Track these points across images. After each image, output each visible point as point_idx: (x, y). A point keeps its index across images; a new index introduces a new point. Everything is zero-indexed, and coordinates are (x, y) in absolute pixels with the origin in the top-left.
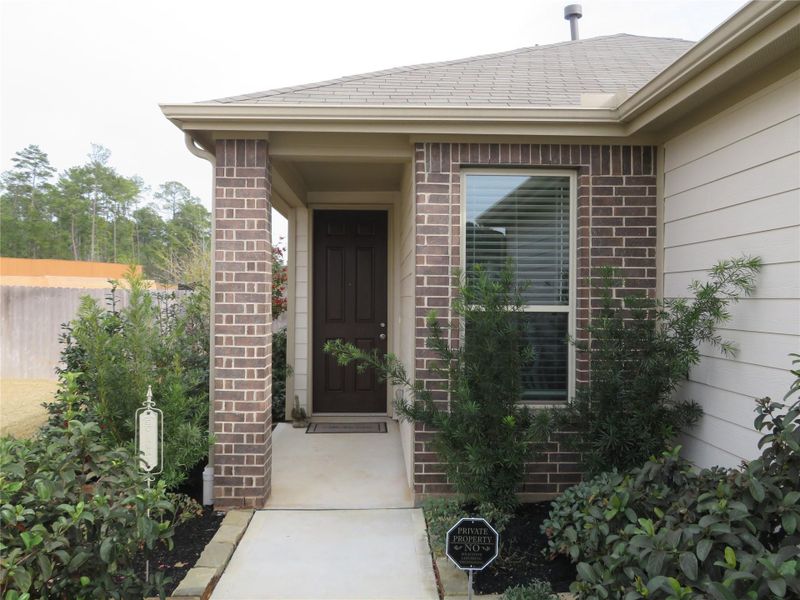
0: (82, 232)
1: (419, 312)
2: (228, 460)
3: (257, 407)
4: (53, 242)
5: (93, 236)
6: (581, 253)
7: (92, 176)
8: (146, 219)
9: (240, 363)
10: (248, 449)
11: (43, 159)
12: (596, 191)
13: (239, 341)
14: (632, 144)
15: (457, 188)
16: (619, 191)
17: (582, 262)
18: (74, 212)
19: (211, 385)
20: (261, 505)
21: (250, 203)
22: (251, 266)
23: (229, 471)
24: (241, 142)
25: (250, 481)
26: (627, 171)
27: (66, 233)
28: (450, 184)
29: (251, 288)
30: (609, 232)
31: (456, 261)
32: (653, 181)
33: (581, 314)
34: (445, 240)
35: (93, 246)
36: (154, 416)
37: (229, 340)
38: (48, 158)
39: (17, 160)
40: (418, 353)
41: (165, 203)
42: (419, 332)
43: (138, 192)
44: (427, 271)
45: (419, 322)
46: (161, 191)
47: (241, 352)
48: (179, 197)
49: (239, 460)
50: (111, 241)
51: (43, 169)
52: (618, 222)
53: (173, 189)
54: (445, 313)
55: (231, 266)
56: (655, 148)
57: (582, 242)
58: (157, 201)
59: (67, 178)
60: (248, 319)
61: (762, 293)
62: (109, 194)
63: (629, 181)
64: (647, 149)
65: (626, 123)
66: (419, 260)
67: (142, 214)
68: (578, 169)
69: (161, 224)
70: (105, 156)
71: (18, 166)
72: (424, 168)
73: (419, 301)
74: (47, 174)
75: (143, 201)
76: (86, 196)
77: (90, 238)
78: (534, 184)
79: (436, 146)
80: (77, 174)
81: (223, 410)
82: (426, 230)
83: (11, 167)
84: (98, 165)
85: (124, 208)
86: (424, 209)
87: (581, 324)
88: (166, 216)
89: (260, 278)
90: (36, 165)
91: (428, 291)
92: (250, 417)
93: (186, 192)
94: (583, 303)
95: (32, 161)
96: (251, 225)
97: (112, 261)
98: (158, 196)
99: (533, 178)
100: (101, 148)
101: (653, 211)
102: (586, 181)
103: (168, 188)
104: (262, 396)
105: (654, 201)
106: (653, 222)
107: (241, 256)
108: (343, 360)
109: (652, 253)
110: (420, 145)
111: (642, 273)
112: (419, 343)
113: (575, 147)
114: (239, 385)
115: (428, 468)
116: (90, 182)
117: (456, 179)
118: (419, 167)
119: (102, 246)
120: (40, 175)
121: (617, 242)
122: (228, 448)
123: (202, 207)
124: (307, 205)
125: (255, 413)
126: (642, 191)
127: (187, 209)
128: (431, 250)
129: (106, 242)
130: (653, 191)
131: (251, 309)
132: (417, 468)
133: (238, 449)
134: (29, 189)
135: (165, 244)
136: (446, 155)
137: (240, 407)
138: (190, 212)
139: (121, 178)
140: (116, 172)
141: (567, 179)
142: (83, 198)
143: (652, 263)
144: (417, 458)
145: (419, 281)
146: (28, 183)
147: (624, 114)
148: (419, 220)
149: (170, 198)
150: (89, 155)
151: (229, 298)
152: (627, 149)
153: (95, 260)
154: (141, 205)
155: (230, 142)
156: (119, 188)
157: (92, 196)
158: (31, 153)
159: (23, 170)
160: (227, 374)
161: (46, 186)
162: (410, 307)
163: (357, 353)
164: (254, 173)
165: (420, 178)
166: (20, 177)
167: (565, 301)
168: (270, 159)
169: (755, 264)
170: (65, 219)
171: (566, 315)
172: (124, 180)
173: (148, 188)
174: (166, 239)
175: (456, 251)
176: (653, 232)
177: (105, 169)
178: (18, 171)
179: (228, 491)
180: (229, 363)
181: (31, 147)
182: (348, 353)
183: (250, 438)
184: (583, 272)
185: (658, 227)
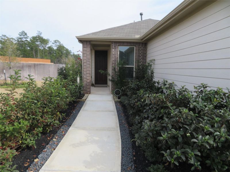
0: (36, 52)
1: (112, 66)
2: (85, 87)
3: (89, 80)
4: (29, 54)
5: (39, 53)
6: (136, 58)
7: (38, 38)
8: (50, 49)
9: (87, 73)
10: (88, 86)
11: (26, 34)
12: (138, 49)
13: (86, 70)
14: (143, 42)
15: (118, 49)
16: (141, 49)
17: (136, 60)
18: (34, 47)
19: (82, 77)
20: (90, 93)
21: (88, 50)
22: (88, 60)
23: (85, 89)
24: (86, 41)
25: (88, 90)
26: (142, 46)
27: (32, 52)
28: (117, 48)
29: (88, 63)
30: (140, 55)
31: (118, 59)
32: (146, 48)
33: (135, 67)
34: (116, 56)
35: (39, 55)
36: (79, 78)
37: (85, 70)
38: (27, 34)
39: (19, 34)
40: (112, 72)
41: (55, 45)
42: (112, 69)
43: (48, 42)
44: (114, 61)
45: (112, 68)
46: (54, 42)
47: (87, 72)
48: (58, 44)
49: (87, 87)
50: (43, 54)
51: (26, 36)
52: (141, 54)
53: (57, 42)
54: (116, 67)
55: (85, 60)
56: (147, 43)
57: (136, 57)
58: (53, 45)
59: (32, 39)
60: (88, 67)
61: (155, 64)
62: (42, 43)
63: (143, 48)
64: (145, 43)
65: (142, 40)
66: (112, 59)
67: (49, 48)
68: (135, 46)
69: (54, 50)
70: (41, 34)
71: (20, 36)
72: (113, 46)
73: (112, 65)
74: (27, 38)
75: (50, 45)
76: (36, 43)
77: (38, 53)
78: (130, 48)
79: (115, 42)
80: (34, 38)
81: (84, 80)
82: (113, 55)
83: (18, 36)
84: (39, 36)
85: (45, 46)
86: (113, 52)
87: (136, 68)
88: (55, 48)
89: (90, 61)
90: (24, 35)
91: (114, 63)
92: (88, 81)
93: (60, 42)
94: (136, 66)
95: (23, 35)
96: (88, 54)
97: (43, 59)
98: (53, 43)
99: (130, 47)
100: (40, 32)
101: (146, 52)
102: (137, 48)
103: (55, 41)
104: (90, 78)
105: (146, 51)
106: (146, 54)
107: (86, 58)
108: (101, 73)
109: (146, 58)
110: (113, 42)
111: (144, 61)
112: (112, 71)
113: (135, 43)
114: (87, 77)
115: (113, 89)
116: (37, 40)
117: (118, 47)
118: (112, 45)
119: (40, 55)
120: (25, 38)
121: (141, 57)
122: (85, 86)
123: (63, 46)
124: (94, 49)
125: (89, 81)
126: (145, 49)
127: (60, 47)
128: (114, 58)
129: (42, 54)
130: (146, 49)
131: (88, 66)
132: (112, 89)
133: (87, 86)
134: (23, 41)
135: (55, 55)
136: (116, 44)
137: (86, 80)
138: (61, 47)
139: (44, 39)
140: (43, 38)
141: (134, 47)
142: (36, 44)
143: (146, 60)
144: (112, 87)
145: (112, 62)
146: (22, 40)
147: (141, 38)
148: (112, 53)
149: (56, 44)
150: (37, 33)
151: (85, 64)
152: (142, 43)
153: (39, 58)
154: (49, 45)
155: (85, 41)
156: (44, 41)
157: (38, 43)
158: (23, 33)
159: (21, 37)
160: (85, 75)
161: (26, 41)
162: (111, 66)
163: (103, 72)
164: (88, 46)
165: (112, 47)
166: (20, 38)
167: (133, 65)
168: (91, 44)
169: (154, 60)
170: (32, 49)
171: (133, 67)
172: (45, 40)
173: (51, 42)
174: (55, 54)
175: (118, 58)
176: (146, 55)
177: (41, 37)
178: (20, 37)
179: (85, 91)
180: (85, 73)
181: (23, 31)
182: (102, 72)
183: (88, 84)
184: (136, 61)
185: (147, 55)
